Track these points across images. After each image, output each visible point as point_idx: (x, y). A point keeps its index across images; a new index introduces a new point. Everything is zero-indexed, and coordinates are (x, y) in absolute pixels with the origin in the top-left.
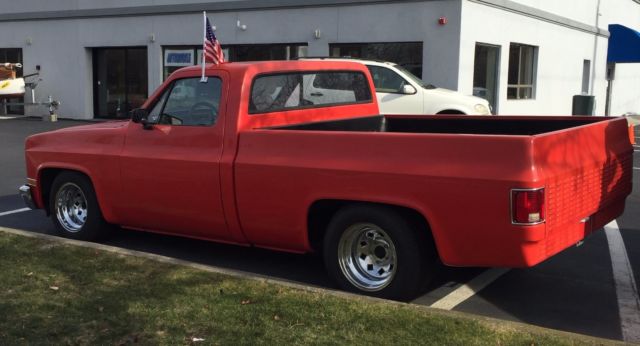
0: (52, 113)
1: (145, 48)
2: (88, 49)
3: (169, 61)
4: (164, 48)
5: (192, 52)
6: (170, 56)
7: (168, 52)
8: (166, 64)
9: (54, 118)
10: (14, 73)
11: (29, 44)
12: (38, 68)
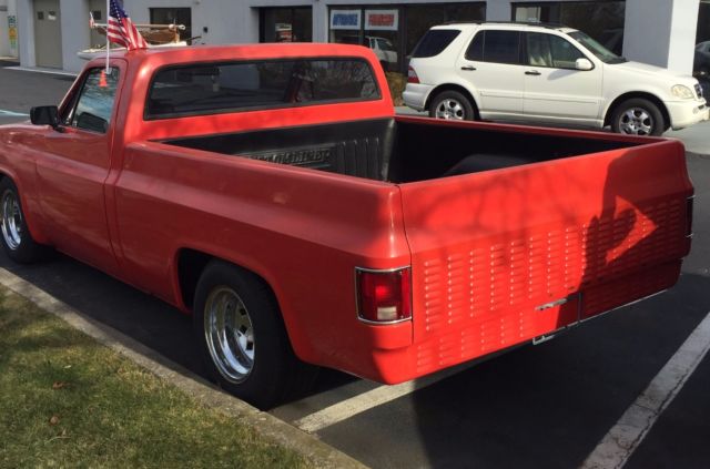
0: (214, 82)
1: (310, 7)
2: (254, 8)
3: (335, 23)
4: (330, 7)
5: (359, 12)
6: (336, 17)
7: (334, 12)
8: (332, 27)
9: (216, 88)
10: (178, 36)
11: (198, 3)
12: (206, 30)
